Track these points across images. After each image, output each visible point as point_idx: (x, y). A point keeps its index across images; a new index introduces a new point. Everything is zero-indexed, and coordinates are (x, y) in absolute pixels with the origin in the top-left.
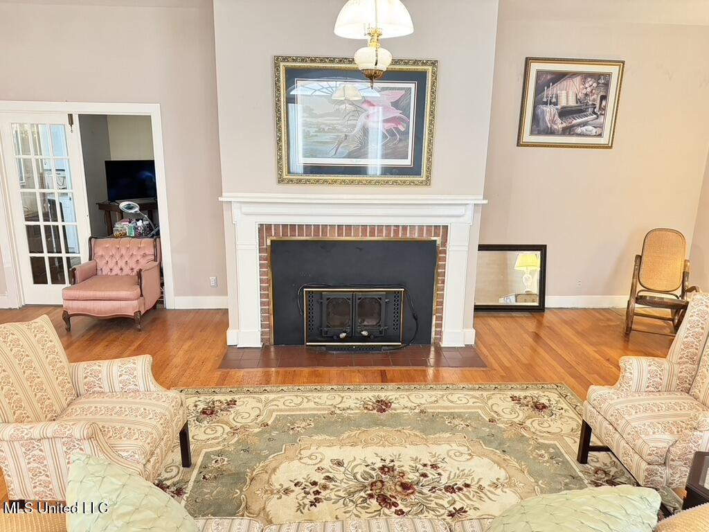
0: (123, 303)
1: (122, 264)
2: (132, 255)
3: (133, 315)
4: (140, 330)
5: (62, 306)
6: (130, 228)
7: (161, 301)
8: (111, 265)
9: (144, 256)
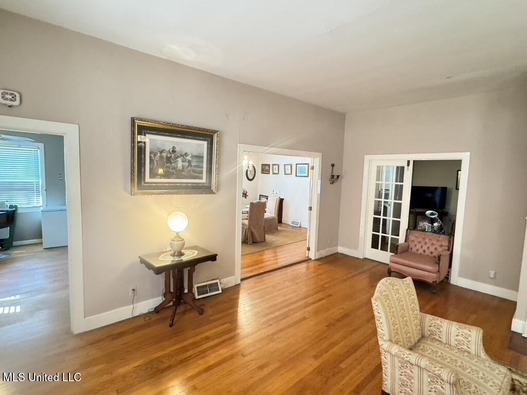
0: (426, 273)
1: (425, 248)
2: (433, 244)
3: (431, 282)
4: (434, 293)
5: (388, 265)
6: (429, 226)
7: (447, 277)
8: (418, 246)
9: (441, 246)
